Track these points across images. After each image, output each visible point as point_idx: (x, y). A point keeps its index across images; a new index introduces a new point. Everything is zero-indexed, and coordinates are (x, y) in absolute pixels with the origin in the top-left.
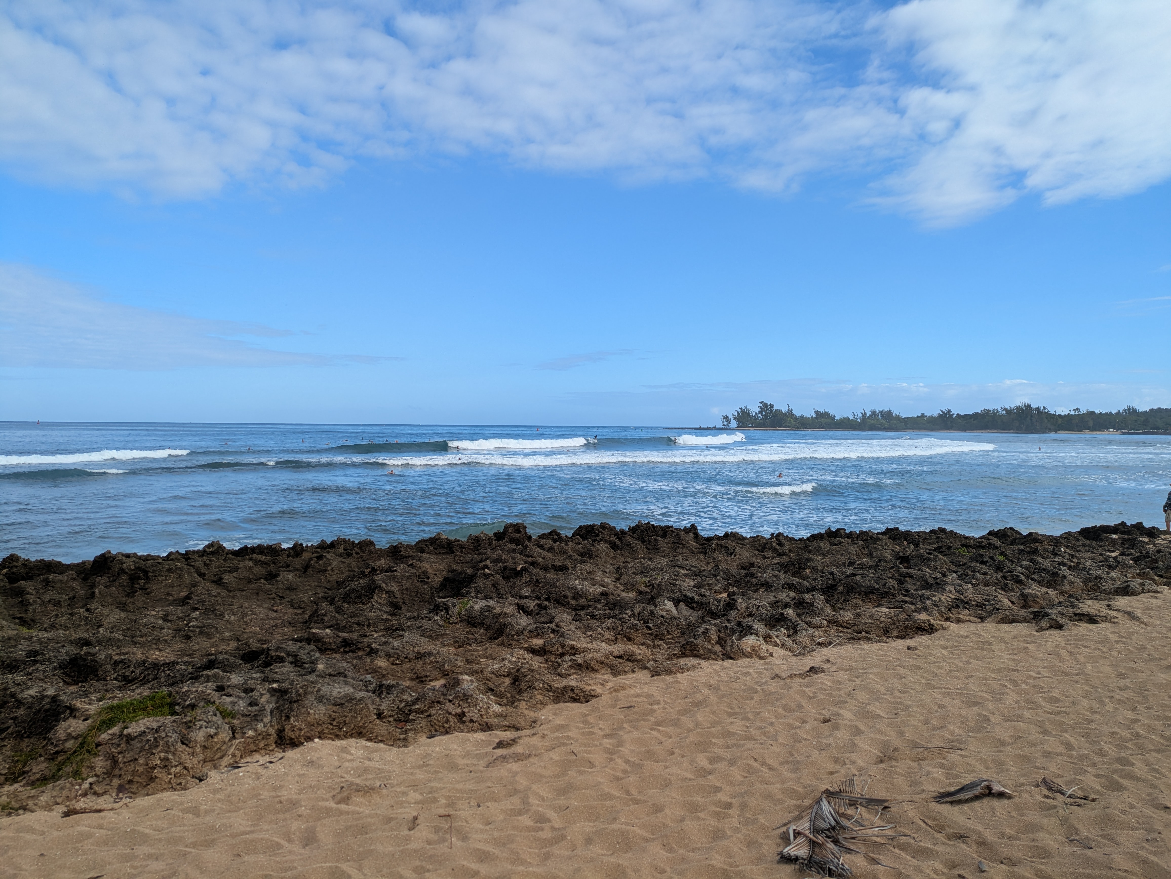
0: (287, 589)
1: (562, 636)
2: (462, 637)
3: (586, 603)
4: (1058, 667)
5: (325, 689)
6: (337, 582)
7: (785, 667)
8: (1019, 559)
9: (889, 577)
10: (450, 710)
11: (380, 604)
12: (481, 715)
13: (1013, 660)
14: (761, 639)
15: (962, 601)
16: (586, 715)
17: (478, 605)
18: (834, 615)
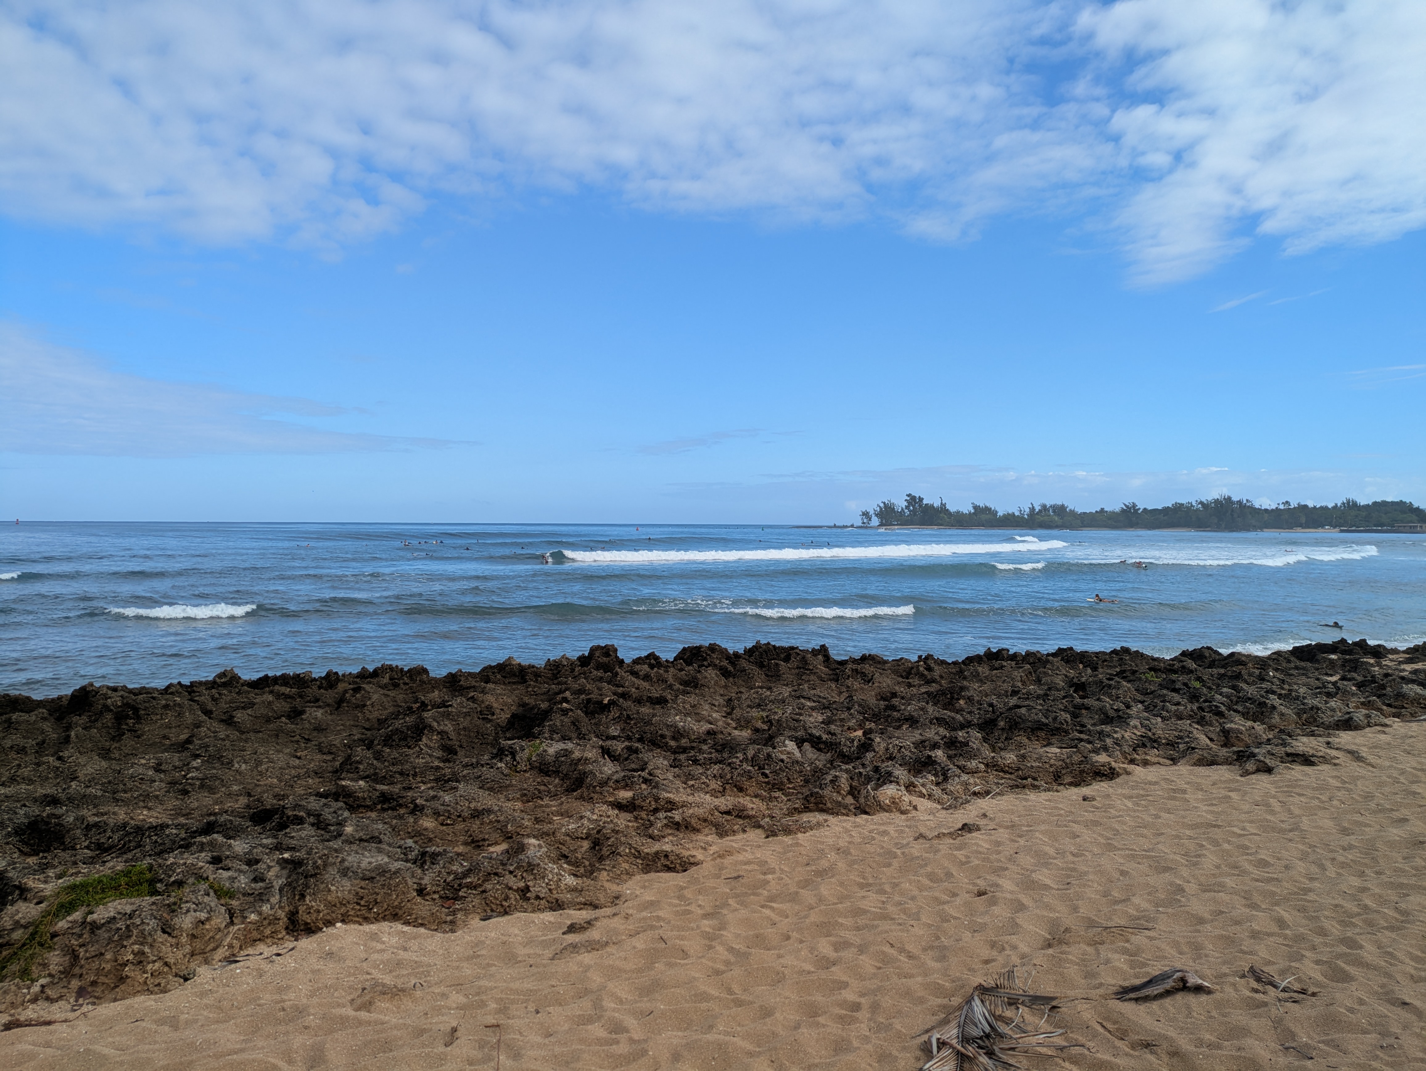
0: (315, 729)
1: (656, 786)
2: (532, 788)
3: (688, 745)
4: (1267, 821)
5: (352, 859)
6: (378, 720)
7: (932, 824)
8: (1218, 686)
9: (1061, 710)
10: (511, 884)
11: (430, 748)
12: (550, 890)
13: (1212, 812)
14: (903, 788)
15: (1150, 739)
16: (682, 888)
17: (553, 748)
18: (993, 757)
